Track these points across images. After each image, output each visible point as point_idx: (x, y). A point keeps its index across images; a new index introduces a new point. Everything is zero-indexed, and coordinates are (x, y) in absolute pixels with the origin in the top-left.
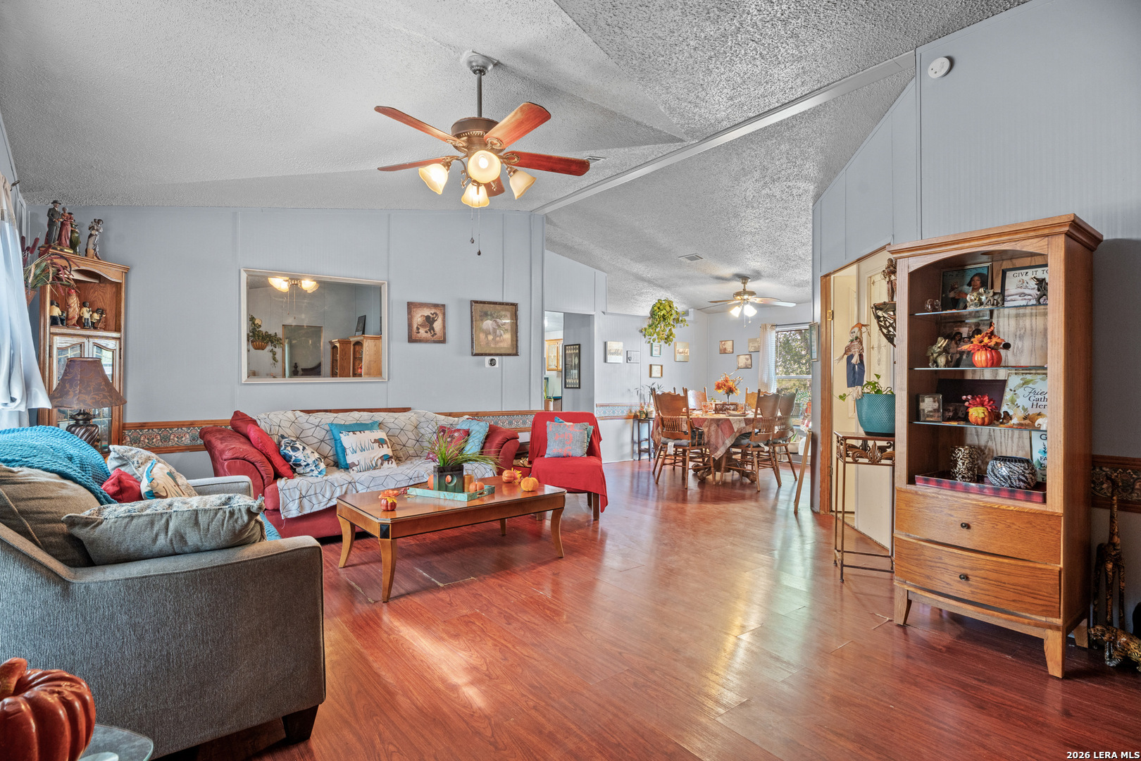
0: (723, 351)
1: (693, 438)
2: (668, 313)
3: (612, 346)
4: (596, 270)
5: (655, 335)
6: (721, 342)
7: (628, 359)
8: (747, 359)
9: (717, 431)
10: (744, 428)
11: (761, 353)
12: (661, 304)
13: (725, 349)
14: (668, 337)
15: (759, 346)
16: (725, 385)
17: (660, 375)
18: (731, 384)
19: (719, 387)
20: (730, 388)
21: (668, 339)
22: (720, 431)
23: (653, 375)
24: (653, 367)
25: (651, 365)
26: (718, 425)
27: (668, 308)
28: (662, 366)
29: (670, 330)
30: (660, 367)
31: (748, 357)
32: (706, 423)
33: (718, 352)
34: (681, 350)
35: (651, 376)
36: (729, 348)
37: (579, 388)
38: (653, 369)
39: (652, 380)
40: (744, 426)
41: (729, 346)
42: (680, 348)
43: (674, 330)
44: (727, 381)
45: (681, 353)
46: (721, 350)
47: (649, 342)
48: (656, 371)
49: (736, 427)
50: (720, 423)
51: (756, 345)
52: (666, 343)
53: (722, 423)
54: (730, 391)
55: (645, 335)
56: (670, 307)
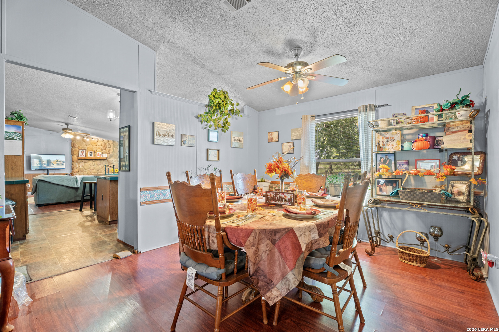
0: (271, 141)
1: (227, 262)
2: (223, 101)
3: (161, 127)
4: (140, 44)
5: (212, 123)
6: (269, 133)
7: (183, 143)
8: (290, 146)
9: (271, 253)
10: (316, 241)
11: (302, 140)
12: (216, 92)
13: (272, 139)
14: (225, 124)
15: (300, 135)
16: (278, 167)
17: (217, 159)
18: (285, 165)
19: (270, 170)
20: (285, 171)
21: (224, 127)
22: (277, 254)
23: (209, 159)
24: (209, 151)
25: (207, 150)
26: (273, 242)
27: (222, 97)
28: (218, 151)
29: (226, 119)
30: (217, 151)
31: (290, 144)
32: (251, 238)
33: (267, 141)
34: (236, 138)
35: (207, 159)
36: (275, 138)
37: (129, 170)
38: (209, 153)
39: (209, 163)
40: (317, 237)
41: (275, 136)
42: (235, 136)
43: (229, 119)
44: (280, 162)
45: (236, 140)
46: (268, 139)
47: (205, 128)
48: (213, 155)
49: (303, 242)
50: (277, 237)
51: (298, 134)
52: (223, 130)
53: (280, 238)
54: (285, 174)
55: (201, 121)
56: (225, 97)
